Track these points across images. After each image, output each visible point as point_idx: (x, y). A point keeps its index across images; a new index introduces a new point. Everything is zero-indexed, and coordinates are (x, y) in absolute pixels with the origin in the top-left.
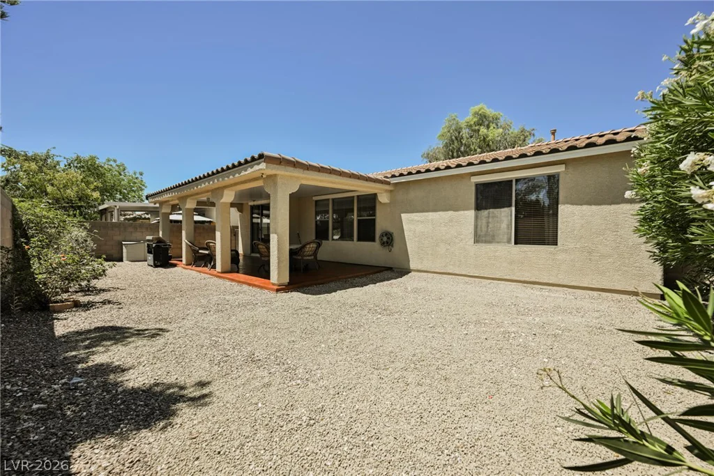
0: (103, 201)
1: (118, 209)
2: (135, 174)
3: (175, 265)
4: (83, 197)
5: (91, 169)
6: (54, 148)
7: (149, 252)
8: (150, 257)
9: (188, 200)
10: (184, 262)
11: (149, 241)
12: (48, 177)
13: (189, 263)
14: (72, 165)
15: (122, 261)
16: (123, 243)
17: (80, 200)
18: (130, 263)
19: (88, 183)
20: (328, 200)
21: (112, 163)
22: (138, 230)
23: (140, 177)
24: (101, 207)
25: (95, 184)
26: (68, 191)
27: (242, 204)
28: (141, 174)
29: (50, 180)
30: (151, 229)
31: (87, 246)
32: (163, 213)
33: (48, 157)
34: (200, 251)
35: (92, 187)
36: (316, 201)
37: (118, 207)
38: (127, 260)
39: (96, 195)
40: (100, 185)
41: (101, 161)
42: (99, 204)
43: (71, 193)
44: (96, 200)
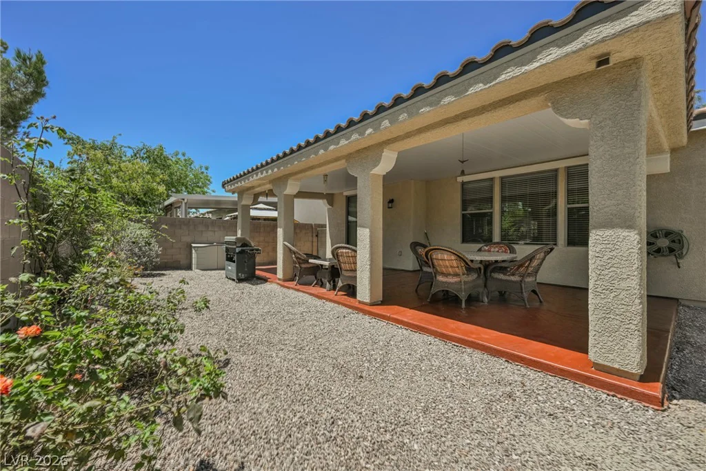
0: (168, 196)
1: (186, 203)
2: (201, 167)
3: (265, 280)
4: (149, 192)
5: (158, 160)
6: (120, 135)
7: (230, 259)
8: (231, 267)
9: (290, 182)
10: (280, 274)
11: (227, 243)
12: (114, 168)
13: (287, 278)
14: (138, 155)
15: (192, 270)
16: (193, 245)
17: (145, 195)
18: (202, 272)
19: (154, 175)
20: (492, 179)
21: (180, 156)
22: (210, 229)
23: (205, 171)
24: (167, 203)
25: (161, 176)
26: (134, 184)
27: (333, 195)
28: (207, 169)
29: (115, 172)
30: (224, 227)
31: (151, 250)
32: (243, 206)
33: (113, 144)
34: (311, 261)
35: (158, 180)
36: (463, 184)
37: (186, 201)
38: (197, 269)
39: (162, 188)
40: (166, 178)
41: (168, 152)
42: (164, 200)
43: (136, 186)
44: (160, 195)
